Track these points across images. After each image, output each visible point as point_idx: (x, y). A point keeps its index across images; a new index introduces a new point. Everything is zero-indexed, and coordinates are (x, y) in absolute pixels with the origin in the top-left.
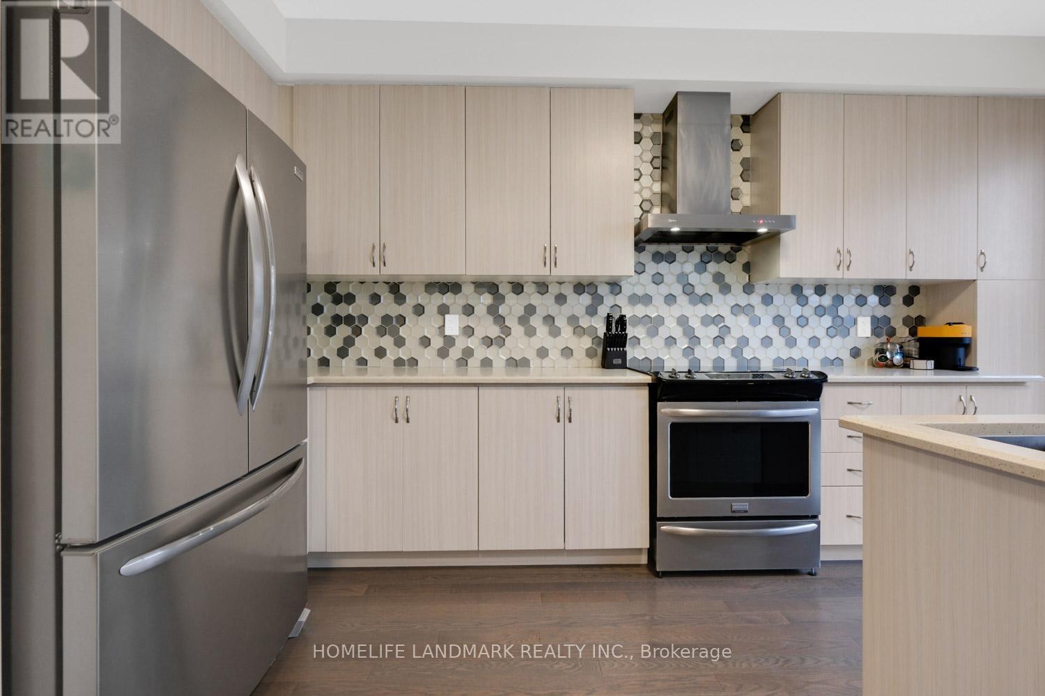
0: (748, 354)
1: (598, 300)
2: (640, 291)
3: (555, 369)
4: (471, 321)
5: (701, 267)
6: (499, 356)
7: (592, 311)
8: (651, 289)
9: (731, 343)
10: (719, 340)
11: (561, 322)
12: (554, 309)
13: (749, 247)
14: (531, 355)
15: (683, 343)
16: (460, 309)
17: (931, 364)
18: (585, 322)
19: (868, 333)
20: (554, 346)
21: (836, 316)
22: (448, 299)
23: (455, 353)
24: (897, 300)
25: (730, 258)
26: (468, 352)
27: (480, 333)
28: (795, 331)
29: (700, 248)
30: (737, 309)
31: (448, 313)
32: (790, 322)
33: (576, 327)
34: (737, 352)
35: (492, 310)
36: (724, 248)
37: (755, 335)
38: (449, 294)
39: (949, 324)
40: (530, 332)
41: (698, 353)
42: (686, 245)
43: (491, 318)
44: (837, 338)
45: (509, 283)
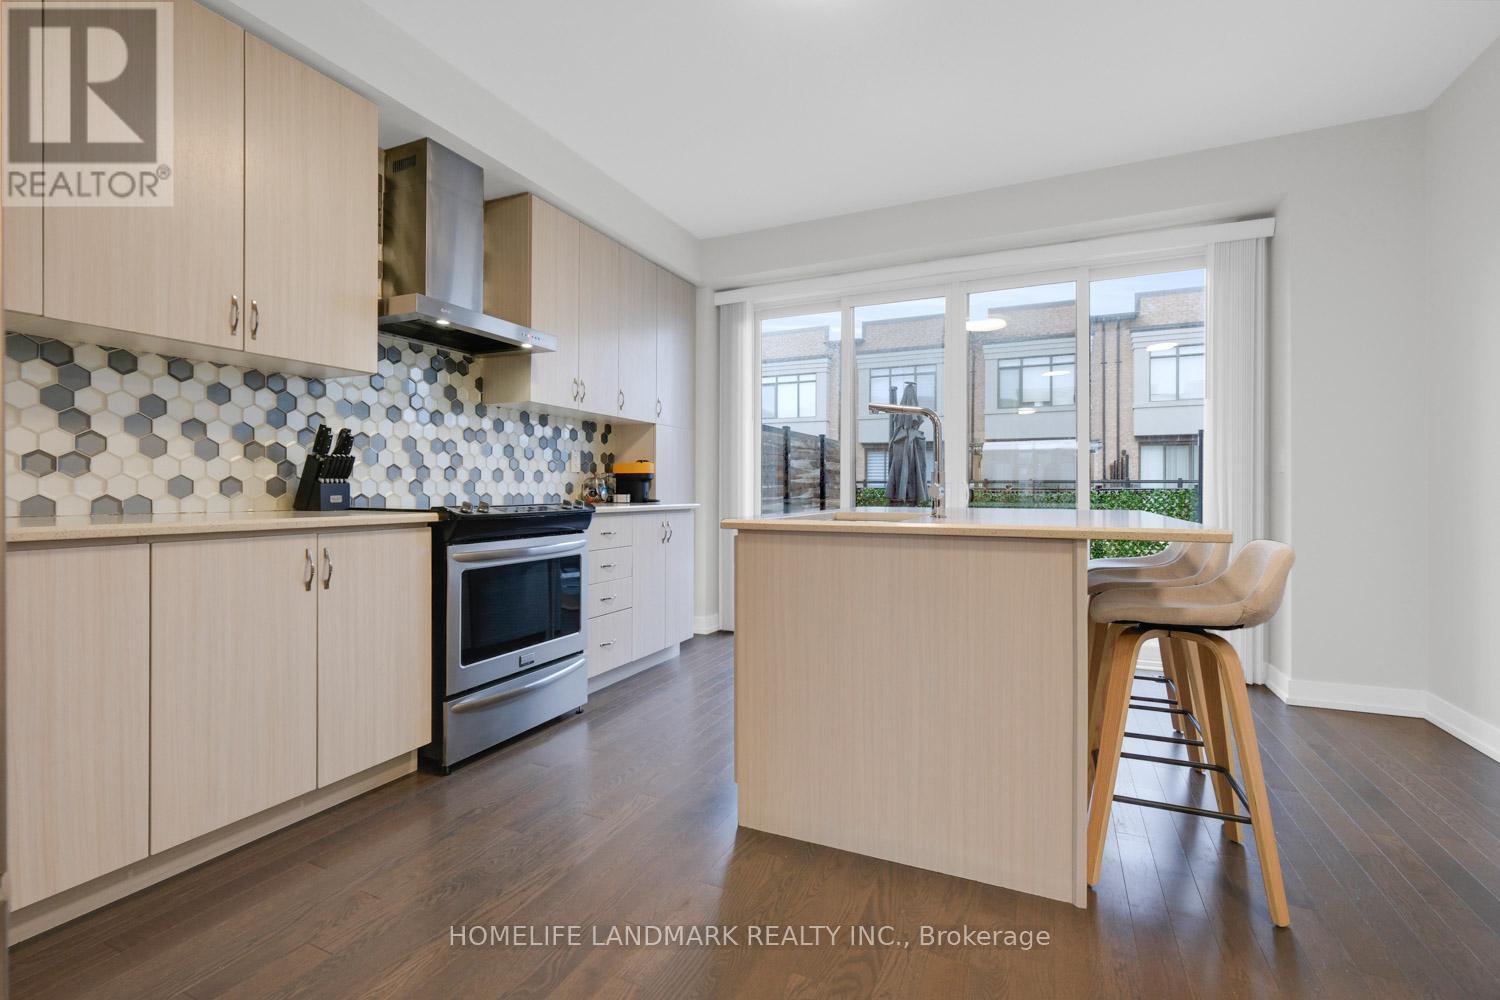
0: (480, 489)
1: (288, 403)
2: (353, 396)
3: (207, 509)
5: (430, 377)
6: (72, 492)
7: (278, 419)
8: (370, 396)
10: (451, 471)
11: (218, 433)
12: (205, 411)
13: (481, 360)
14: (155, 490)
15: (409, 474)
17: (627, 497)
18: (265, 437)
19: (579, 470)
20: (207, 475)
21: (556, 450)
24: (597, 436)
25: (462, 369)
27: (20, 442)
28: (523, 464)
29: (431, 349)
30: (470, 434)
32: (518, 454)
33: (248, 445)
34: (469, 486)
35: (57, 398)
36: (457, 356)
37: (487, 466)
39: (641, 461)
40: (155, 448)
41: (428, 488)
42: (415, 342)
43: (51, 415)
44: (556, 472)
45: (101, 347)
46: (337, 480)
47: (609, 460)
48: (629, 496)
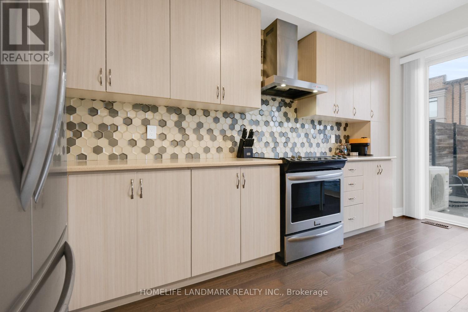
0: (296, 150)
1: (235, 122)
2: (254, 118)
3: (213, 159)
4: (164, 130)
5: (279, 110)
6: (181, 152)
7: (232, 127)
8: (259, 118)
9: (290, 145)
10: (286, 143)
11: (216, 133)
12: (213, 126)
13: (296, 101)
14: (200, 151)
15: (272, 145)
16: (157, 122)
17: (357, 154)
18: (229, 133)
19: (334, 142)
20: (213, 146)
21: (325, 134)
22: (149, 115)
23: (154, 150)
24: (342, 128)
25: (289, 105)
26: (163, 150)
27: (170, 137)
28: (312, 141)
29: (279, 99)
30: (293, 130)
31: (149, 124)
32: (310, 137)
33: (224, 136)
34: (292, 149)
35: (178, 124)
36: (288, 101)
37: (299, 141)
38: (149, 113)
39: (364, 138)
40: (200, 138)
41: (278, 150)
42: (274, 97)
43: (177, 129)
44: (325, 144)
45: (188, 108)
46: (249, 147)
47: (347, 138)
48: (358, 153)
